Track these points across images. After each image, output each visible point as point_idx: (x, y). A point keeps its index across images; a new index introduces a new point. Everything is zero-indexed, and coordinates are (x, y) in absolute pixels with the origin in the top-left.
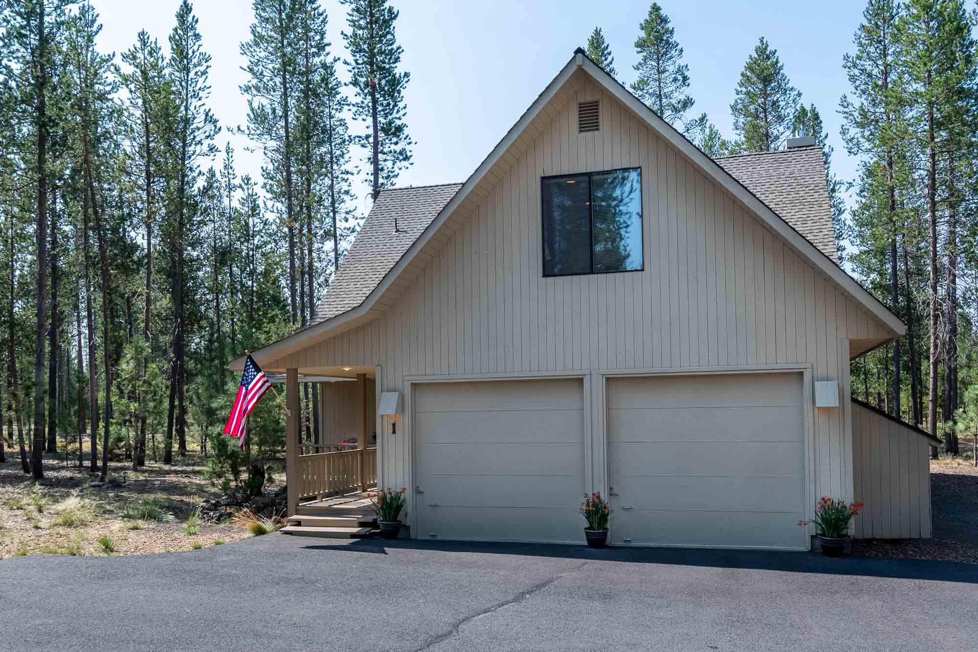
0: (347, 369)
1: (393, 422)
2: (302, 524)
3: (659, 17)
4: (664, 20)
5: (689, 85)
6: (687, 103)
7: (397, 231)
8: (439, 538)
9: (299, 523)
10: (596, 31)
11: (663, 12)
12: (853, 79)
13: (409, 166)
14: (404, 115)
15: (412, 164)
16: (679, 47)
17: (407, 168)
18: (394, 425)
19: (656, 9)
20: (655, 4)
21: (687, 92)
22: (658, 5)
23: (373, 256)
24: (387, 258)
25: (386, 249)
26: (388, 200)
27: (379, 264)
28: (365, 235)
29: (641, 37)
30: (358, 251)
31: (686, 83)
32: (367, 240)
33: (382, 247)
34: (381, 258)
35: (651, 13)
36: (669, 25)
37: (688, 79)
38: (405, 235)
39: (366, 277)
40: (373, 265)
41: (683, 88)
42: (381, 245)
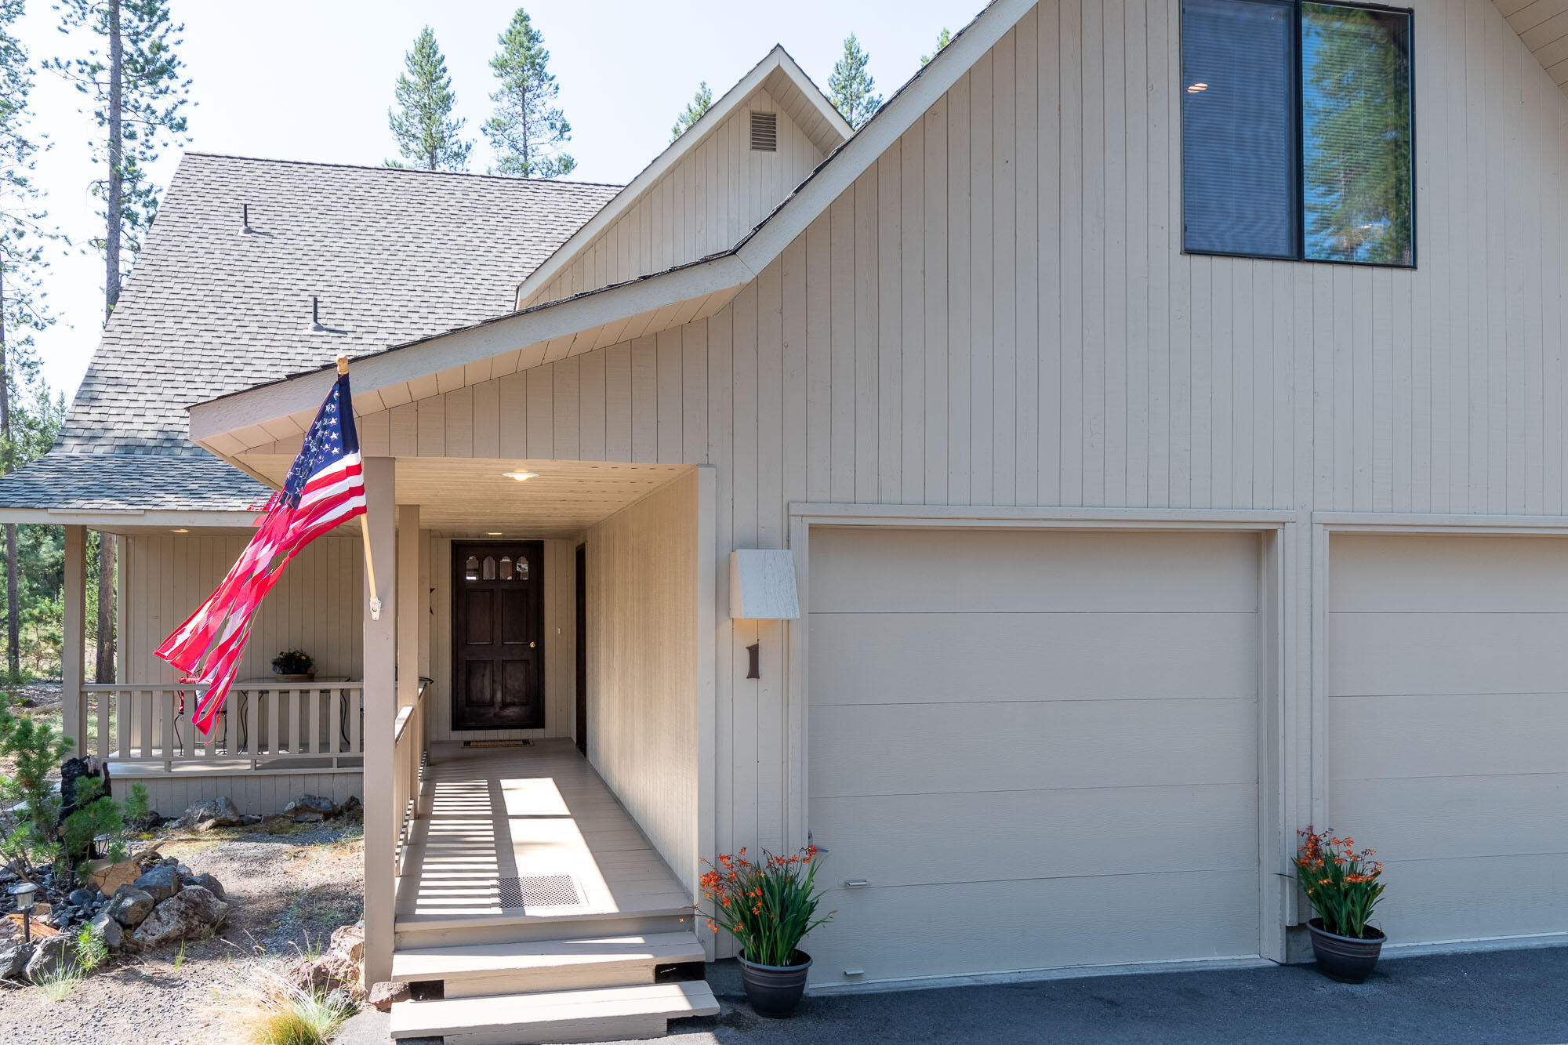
0: (521, 477)
1: (753, 642)
2: (448, 989)
3: (528, 32)
4: (533, 38)
5: (569, 139)
7: (249, 231)
8: (873, 980)
9: (428, 988)
10: (426, 30)
11: (534, 25)
16: (554, 82)
18: (754, 651)
19: (522, 18)
20: (521, 11)
22: (526, 12)
23: (206, 270)
24: (242, 279)
25: (232, 262)
26: (206, 172)
27: (226, 288)
28: (171, 228)
29: (500, 55)
30: (165, 258)
31: (566, 135)
32: (181, 239)
33: (223, 256)
34: (225, 277)
35: (516, 22)
36: (542, 45)
37: (569, 130)
38: (270, 240)
39: (201, 309)
40: (209, 287)
41: (561, 143)
42: (216, 252)
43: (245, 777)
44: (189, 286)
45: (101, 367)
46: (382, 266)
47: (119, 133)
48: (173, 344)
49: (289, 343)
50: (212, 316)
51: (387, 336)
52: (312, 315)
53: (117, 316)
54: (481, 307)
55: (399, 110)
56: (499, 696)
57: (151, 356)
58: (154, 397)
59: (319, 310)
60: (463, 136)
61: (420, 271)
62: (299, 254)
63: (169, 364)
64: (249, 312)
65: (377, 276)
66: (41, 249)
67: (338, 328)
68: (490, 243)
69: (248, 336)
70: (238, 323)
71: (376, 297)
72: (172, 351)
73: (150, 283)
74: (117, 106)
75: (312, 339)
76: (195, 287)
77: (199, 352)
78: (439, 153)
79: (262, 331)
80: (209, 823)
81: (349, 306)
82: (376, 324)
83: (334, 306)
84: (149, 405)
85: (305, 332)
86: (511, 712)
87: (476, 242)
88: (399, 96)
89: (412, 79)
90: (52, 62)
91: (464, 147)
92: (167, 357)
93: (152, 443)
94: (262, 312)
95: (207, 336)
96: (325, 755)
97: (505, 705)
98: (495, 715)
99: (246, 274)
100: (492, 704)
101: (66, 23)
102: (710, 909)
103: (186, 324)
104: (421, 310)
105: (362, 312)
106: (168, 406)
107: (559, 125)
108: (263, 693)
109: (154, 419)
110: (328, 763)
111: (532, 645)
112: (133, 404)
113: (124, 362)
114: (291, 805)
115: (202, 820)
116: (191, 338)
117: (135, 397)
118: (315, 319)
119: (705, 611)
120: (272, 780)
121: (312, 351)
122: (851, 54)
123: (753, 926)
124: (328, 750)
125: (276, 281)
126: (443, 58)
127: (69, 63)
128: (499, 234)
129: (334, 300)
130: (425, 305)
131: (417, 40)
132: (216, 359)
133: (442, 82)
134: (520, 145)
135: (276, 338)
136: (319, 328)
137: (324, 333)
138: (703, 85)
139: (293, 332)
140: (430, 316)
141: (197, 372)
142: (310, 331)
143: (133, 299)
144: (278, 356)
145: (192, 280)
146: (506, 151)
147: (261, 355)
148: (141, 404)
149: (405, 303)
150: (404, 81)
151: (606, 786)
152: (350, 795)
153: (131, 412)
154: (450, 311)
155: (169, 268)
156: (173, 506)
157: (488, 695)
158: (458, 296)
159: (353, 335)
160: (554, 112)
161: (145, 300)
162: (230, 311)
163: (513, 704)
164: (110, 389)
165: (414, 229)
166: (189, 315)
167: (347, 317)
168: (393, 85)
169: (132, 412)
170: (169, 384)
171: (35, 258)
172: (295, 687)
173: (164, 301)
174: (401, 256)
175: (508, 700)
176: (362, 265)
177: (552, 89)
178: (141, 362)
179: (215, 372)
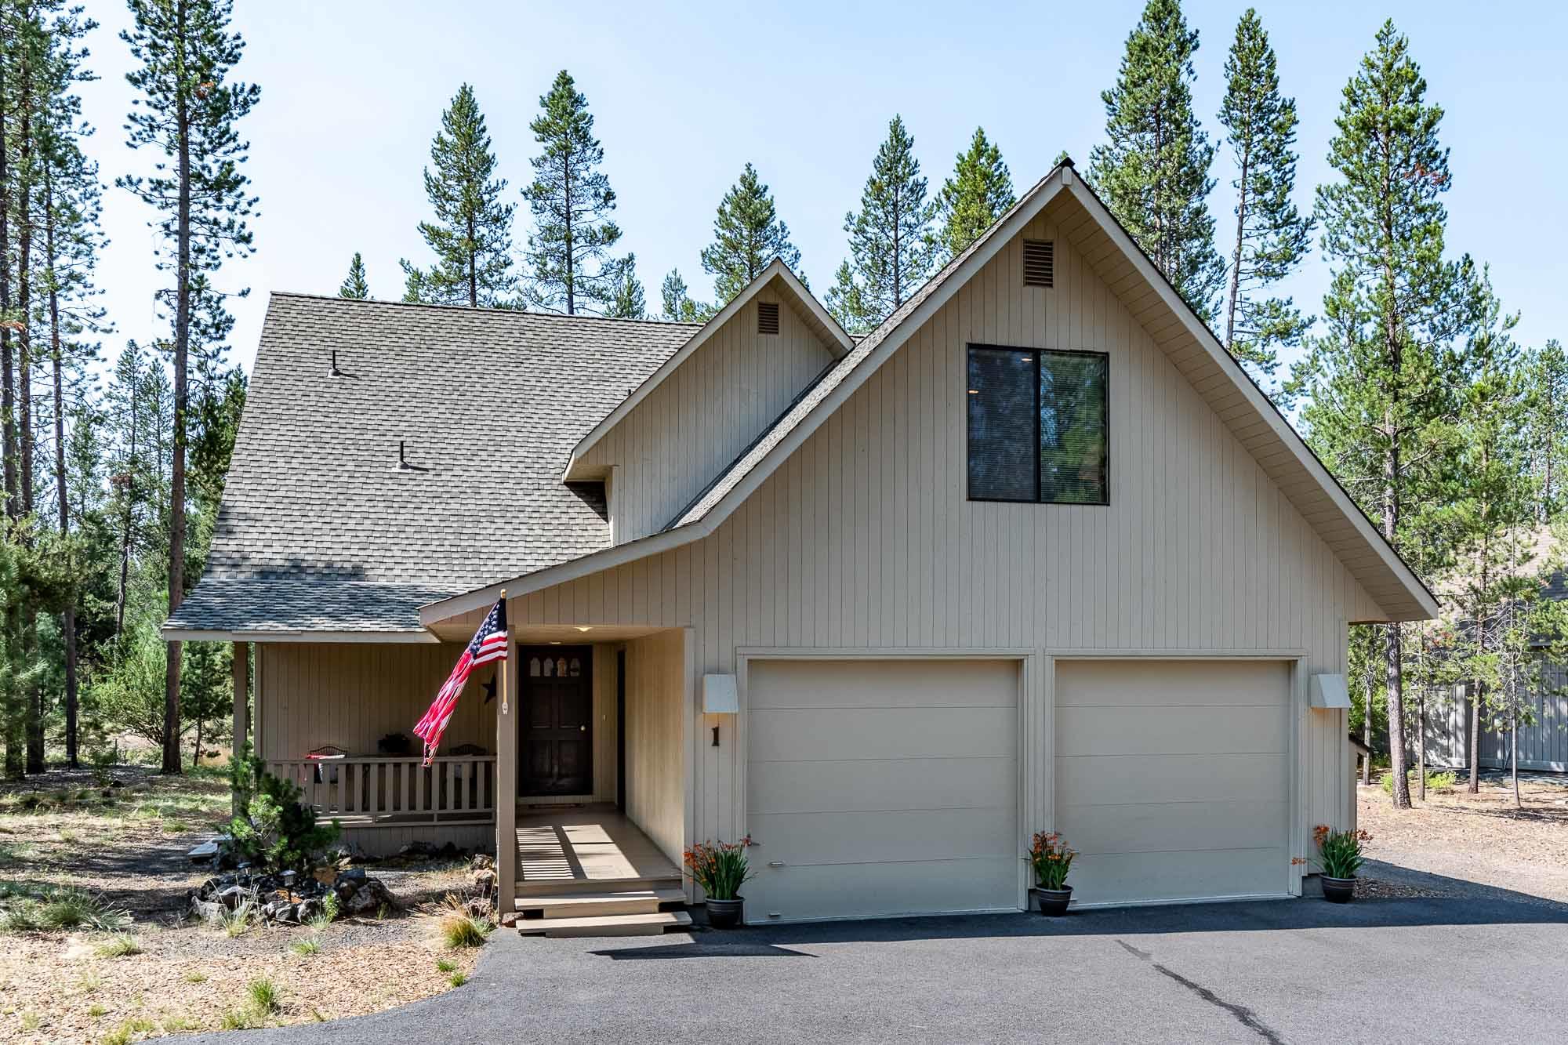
0: (584, 629)
1: (715, 726)
2: (545, 914)
3: (571, 93)
4: (578, 101)
5: (614, 207)
6: (612, 234)
7: (337, 373)
8: (786, 919)
9: (535, 914)
10: (464, 88)
11: (577, 88)
12: (856, 249)
13: (248, 253)
14: (243, 160)
15: (253, 251)
16: (598, 147)
17: (245, 256)
18: (716, 731)
19: (565, 80)
20: (565, 73)
21: (609, 216)
22: (569, 74)
23: (305, 413)
24: (336, 420)
25: (326, 404)
26: (293, 313)
27: (323, 429)
28: (269, 371)
29: (542, 118)
30: (268, 401)
31: (611, 203)
32: (279, 381)
33: (317, 399)
34: (322, 419)
35: (558, 84)
36: (586, 110)
37: (614, 198)
38: (355, 382)
39: (306, 450)
40: (310, 429)
41: (606, 210)
42: (312, 394)
43: (368, 828)
44: (292, 428)
45: (231, 504)
46: (453, 406)
47: (188, 247)
48: (287, 482)
49: (381, 480)
50: (314, 456)
51: (461, 473)
52: (398, 455)
53: (237, 457)
54: (538, 445)
55: (435, 172)
56: (556, 769)
57: (270, 494)
58: (278, 530)
59: (405, 450)
60: (503, 199)
61: (486, 412)
62: (381, 396)
63: (286, 501)
64: (345, 452)
65: (449, 416)
66: (99, 346)
67: (420, 466)
68: (545, 382)
69: (347, 474)
70: (337, 463)
71: (450, 436)
72: (286, 488)
73: (259, 425)
74: (185, 219)
75: (401, 477)
76: (298, 429)
77: (309, 489)
78: (479, 217)
79: (358, 469)
80: (347, 860)
81: (428, 445)
82: (451, 462)
83: (415, 445)
84: (275, 537)
85: (393, 470)
86: (564, 782)
87: (533, 382)
88: (436, 157)
89: (449, 138)
90: (124, 180)
91: (503, 210)
92: (283, 494)
93: (281, 570)
94: (356, 452)
95: (314, 475)
96: (428, 812)
97: (560, 776)
98: (553, 784)
99: (339, 415)
100: (551, 775)
101: (134, 139)
102: (691, 872)
103: (295, 463)
104: (489, 448)
105: (439, 451)
106: (290, 537)
107: (602, 192)
108: (382, 766)
109: (280, 549)
110: (430, 818)
111: (583, 728)
112: (262, 537)
113: (249, 499)
114: (405, 848)
115: (342, 857)
116: (301, 477)
117: (262, 530)
118: (402, 458)
119: (688, 709)
120: (388, 831)
121: (401, 488)
122: (897, 136)
123: (711, 879)
124: (430, 808)
125: (365, 422)
126: (482, 117)
127: (140, 181)
128: (553, 374)
129: (415, 439)
130: (492, 443)
131: (455, 99)
132: (323, 496)
133: (481, 143)
134: (563, 211)
135: (371, 475)
136: (405, 466)
137: (410, 471)
138: (749, 166)
139: (383, 470)
140: (497, 454)
141: (309, 507)
142: (397, 470)
143: (248, 441)
144: (374, 492)
145: (294, 422)
146: (547, 218)
147: (359, 491)
148: (268, 536)
149: (475, 442)
150: (440, 141)
151: (638, 828)
152: (447, 841)
153: (260, 543)
154: (512, 448)
155: (274, 411)
156: (321, 628)
157: (547, 768)
158: (520, 434)
159: (434, 472)
160: (597, 177)
161: (258, 442)
162: (329, 451)
163: (567, 776)
164: (241, 523)
165: (479, 369)
166: (296, 455)
167: (428, 456)
168: (429, 144)
169: (262, 543)
170: (288, 519)
171: (92, 353)
172: (405, 761)
173: (273, 442)
174: (469, 396)
175: (563, 772)
176: (436, 405)
177: (596, 154)
178: (263, 499)
179: (324, 507)
